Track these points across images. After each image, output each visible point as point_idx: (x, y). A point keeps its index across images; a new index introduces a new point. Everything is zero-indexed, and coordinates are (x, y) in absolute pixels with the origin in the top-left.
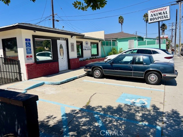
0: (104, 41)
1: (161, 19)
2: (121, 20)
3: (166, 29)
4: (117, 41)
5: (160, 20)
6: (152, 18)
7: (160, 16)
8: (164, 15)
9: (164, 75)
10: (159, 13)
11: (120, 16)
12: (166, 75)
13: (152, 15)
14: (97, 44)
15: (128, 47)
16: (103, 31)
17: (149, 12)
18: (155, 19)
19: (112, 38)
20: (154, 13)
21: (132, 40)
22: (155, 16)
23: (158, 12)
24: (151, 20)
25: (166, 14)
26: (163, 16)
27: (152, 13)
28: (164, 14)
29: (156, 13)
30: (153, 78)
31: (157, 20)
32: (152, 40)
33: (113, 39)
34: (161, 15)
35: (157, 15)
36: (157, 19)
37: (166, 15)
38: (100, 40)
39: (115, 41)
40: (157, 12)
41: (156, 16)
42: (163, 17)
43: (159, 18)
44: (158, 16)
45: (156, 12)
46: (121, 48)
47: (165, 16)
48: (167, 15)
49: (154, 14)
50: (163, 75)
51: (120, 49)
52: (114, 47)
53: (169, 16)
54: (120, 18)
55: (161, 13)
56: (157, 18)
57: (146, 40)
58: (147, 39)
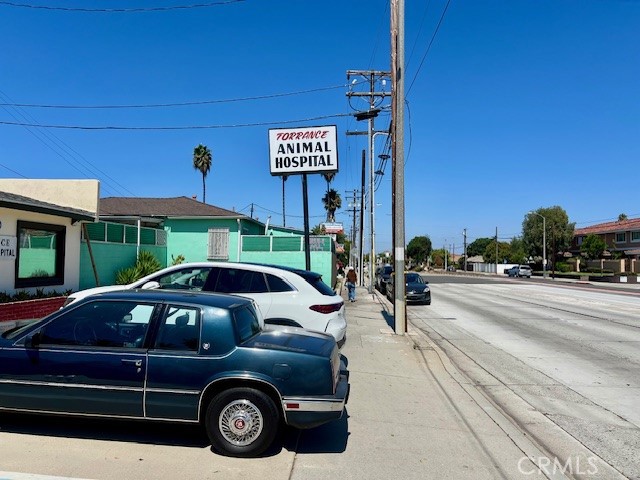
0: (96, 221)
1: (310, 165)
2: (203, 161)
3: (339, 207)
4: (166, 228)
5: (306, 167)
6: (284, 156)
7: (307, 154)
8: (318, 153)
9: (289, 406)
10: (304, 145)
11: (201, 147)
12: (297, 406)
13: (281, 146)
14: (60, 233)
15: (207, 254)
16: (96, 182)
17: (273, 134)
18: (292, 164)
19: (146, 213)
20: (289, 141)
21: (222, 231)
22: (292, 151)
23: (301, 141)
24: (279, 163)
25: (326, 150)
26: (315, 157)
27: (281, 141)
28: (321, 151)
29: (294, 142)
30: (242, 420)
31: (299, 169)
32: (292, 235)
33: (145, 220)
34: (311, 151)
35: (298, 151)
36: (297, 163)
37: (325, 154)
38: (75, 216)
39: (157, 226)
40: (298, 141)
41: (296, 154)
42: (318, 159)
43: (303, 160)
44: (301, 154)
45: (294, 138)
46: (180, 257)
47: (322, 157)
48: (328, 153)
49: (289, 145)
50: (284, 403)
51: (176, 257)
52: (150, 250)
53: (333, 160)
54: (197, 151)
55: (310, 144)
56: (298, 160)
57: (271, 234)
58: (276, 229)
